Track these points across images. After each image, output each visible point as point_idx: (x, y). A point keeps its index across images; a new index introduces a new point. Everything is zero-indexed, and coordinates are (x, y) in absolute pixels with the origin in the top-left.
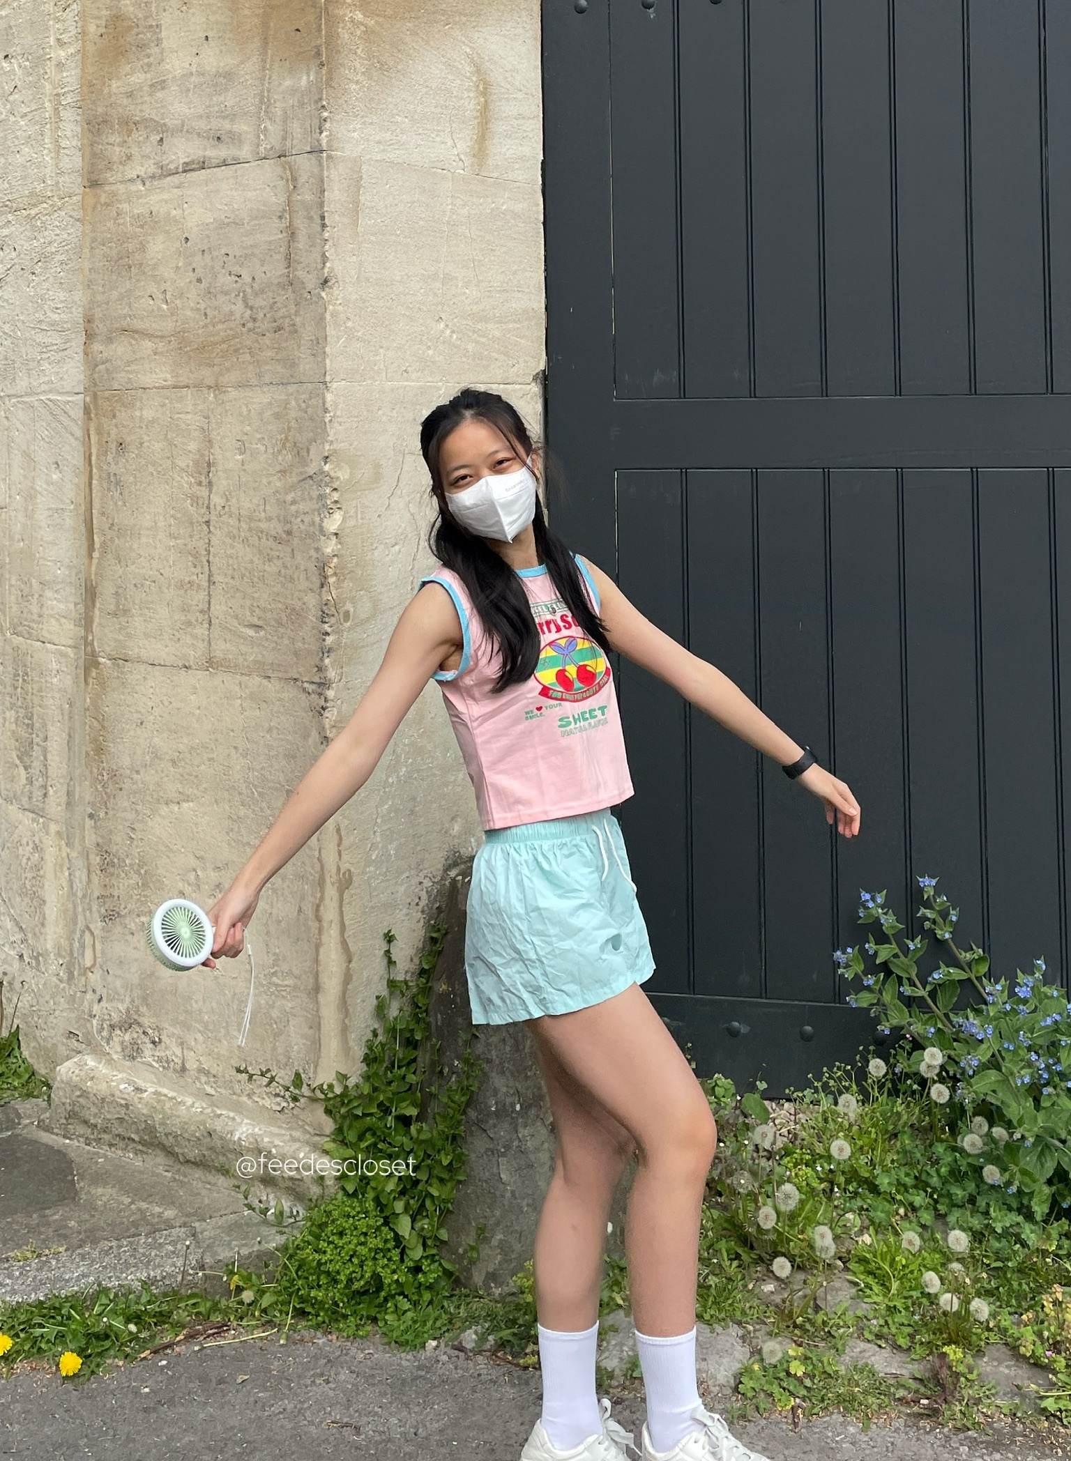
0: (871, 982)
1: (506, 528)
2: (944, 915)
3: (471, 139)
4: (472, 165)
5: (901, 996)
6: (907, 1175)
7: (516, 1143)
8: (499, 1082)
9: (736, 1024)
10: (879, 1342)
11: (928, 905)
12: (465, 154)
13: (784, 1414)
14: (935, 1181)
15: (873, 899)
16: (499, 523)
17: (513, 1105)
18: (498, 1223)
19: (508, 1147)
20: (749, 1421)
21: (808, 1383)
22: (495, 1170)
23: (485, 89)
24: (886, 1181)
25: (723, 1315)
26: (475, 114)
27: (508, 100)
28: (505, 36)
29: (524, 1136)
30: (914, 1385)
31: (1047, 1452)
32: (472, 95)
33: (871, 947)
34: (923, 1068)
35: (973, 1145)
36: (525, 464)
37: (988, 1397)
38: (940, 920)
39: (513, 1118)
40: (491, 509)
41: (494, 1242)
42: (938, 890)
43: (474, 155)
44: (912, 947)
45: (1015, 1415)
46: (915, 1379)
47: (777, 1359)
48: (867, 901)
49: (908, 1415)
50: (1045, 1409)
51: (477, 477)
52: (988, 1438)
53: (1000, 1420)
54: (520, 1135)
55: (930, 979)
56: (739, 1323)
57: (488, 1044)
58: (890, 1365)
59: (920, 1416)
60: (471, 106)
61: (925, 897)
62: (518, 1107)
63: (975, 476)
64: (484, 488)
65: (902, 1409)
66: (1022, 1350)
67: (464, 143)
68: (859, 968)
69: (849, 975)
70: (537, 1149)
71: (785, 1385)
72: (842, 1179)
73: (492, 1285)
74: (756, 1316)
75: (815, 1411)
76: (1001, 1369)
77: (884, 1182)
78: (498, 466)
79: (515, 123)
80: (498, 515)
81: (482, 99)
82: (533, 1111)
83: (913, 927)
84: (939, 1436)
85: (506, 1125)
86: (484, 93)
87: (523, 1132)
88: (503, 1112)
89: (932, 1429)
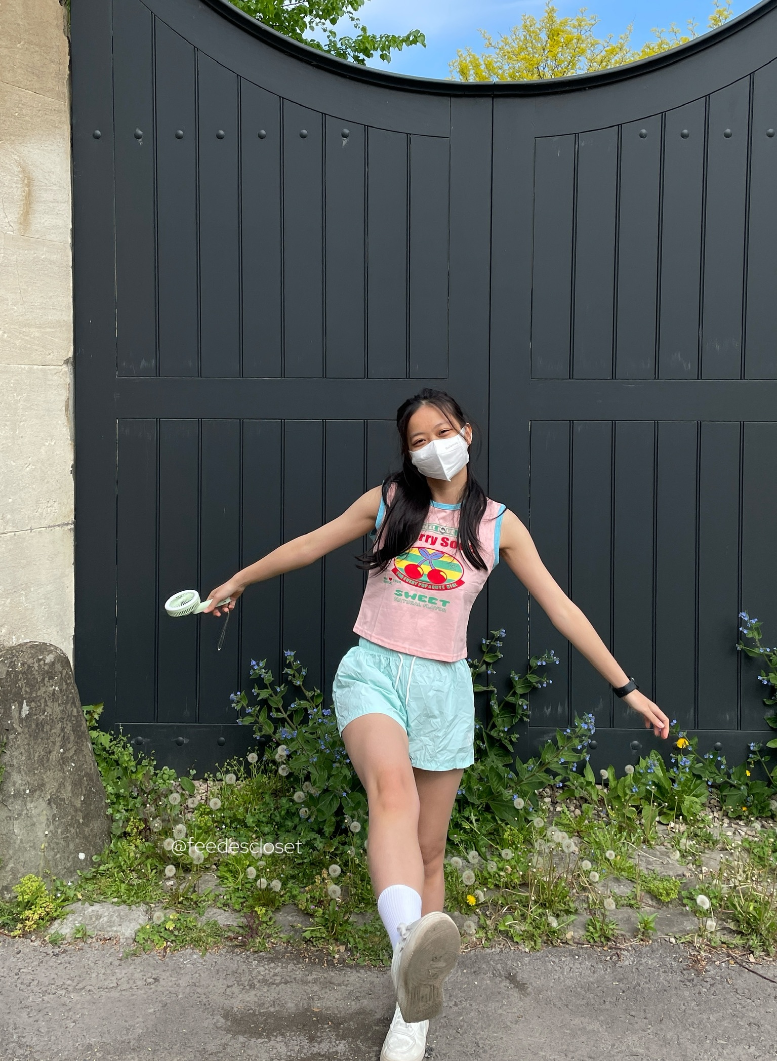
0: (250, 711)
1: (446, 472)
2: (299, 671)
3: (18, 213)
4: (19, 229)
5: (269, 717)
6: (264, 816)
7: (25, 812)
8: (17, 778)
9: (181, 738)
10: (224, 908)
11: (289, 666)
12: (14, 222)
13: (159, 951)
14: (278, 819)
15: (258, 664)
16: (441, 468)
17: (24, 791)
18: (10, 859)
19: (20, 815)
20: (137, 956)
21: (176, 933)
22: (11, 828)
23: (29, 182)
24: (251, 820)
25: (139, 900)
26: (21, 198)
27: (46, 190)
28: (43, 150)
29: (30, 808)
30: (237, 929)
31: (301, 960)
32: (19, 186)
33: (255, 691)
34: (277, 757)
35: (299, 797)
36: (458, 432)
37: (277, 933)
38: (297, 674)
39: (24, 798)
40: (435, 459)
41: (8, 868)
42: (296, 658)
43: (21, 224)
44: (278, 690)
45: (289, 942)
46: (240, 927)
47: (161, 921)
48: (254, 665)
49: (230, 946)
50: (305, 938)
51: (430, 440)
52: (271, 956)
53: (280, 945)
54: (28, 808)
55: (289, 708)
56: (147, 904)
57: (11, 756)
58: (228, 920)
59: (237, 946)
60: (19, 193)
61: (287, 662)
62: (28, 791)
63: (324, 425)
64: (432, 447)
65: (227, 943)
66: (300, 906)
67: (14, 215)
68: (245, 703)
69: (238, 708)
70: (39, 815)
71: (162, 935)
72: (228, 821)
73: (5, 893)
74: (158, 898)
75: (177, 948)
76: (288, 917)
77: (250, 821)
78: (441, 434)
79: (51, 205)
80: (440, 463)
81: (27, 189)
82: (38, 793)
83: (281, 679)
84: (243, 956)
85: (19, 802)
86: (28, 185)
87: (30, 805)
88: (18, 795)
89: (241, 953)
